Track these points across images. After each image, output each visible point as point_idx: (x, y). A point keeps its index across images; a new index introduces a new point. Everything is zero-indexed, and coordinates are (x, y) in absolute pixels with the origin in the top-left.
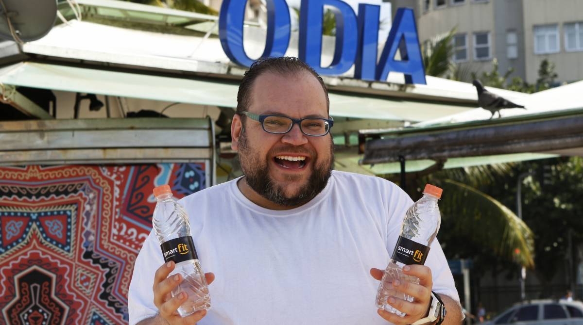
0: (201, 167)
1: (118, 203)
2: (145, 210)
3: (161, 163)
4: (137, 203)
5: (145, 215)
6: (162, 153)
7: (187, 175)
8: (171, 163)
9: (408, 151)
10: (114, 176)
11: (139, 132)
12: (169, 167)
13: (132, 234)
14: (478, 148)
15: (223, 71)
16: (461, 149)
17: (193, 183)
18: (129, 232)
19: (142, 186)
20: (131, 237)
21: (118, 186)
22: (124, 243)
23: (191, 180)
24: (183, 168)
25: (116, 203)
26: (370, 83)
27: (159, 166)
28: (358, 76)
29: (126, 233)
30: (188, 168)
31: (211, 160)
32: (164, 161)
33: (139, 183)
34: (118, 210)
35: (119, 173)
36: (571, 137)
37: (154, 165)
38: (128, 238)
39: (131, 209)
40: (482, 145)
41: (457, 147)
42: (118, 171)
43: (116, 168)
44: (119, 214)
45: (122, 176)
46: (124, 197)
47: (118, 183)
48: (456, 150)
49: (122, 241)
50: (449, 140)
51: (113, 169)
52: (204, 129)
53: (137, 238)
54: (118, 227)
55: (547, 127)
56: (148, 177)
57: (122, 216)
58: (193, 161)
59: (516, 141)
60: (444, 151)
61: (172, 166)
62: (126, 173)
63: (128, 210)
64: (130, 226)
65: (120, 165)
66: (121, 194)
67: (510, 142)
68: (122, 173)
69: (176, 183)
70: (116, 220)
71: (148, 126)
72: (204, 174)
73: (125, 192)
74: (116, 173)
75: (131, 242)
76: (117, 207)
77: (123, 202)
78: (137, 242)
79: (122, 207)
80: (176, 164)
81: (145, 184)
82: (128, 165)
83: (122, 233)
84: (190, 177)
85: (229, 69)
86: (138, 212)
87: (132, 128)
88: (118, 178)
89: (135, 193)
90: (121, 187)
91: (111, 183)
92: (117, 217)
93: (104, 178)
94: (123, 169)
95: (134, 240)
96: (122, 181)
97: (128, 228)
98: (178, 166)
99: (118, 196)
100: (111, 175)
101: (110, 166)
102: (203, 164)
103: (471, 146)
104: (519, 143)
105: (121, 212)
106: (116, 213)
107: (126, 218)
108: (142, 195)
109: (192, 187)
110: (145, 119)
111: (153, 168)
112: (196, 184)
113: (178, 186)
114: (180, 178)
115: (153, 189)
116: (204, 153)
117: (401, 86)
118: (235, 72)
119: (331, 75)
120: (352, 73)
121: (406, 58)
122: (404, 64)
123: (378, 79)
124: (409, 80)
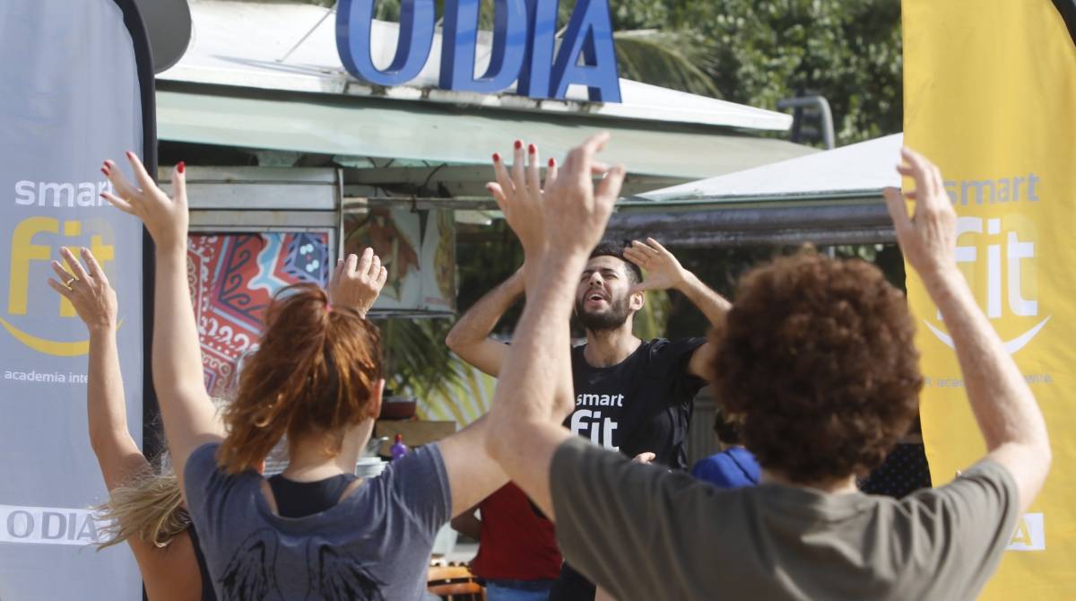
0: (321, 238)
1: (206, 289)
2: (244, 300)
3: (268, 233)
4: (233, 289)
5: (243, 308)
6: (270, 218)
7: (304, 250)
8: (281, 233)
9: (637, 233)
10: (201, 250)
11: (237, 186)
12: (279, 238)
13: (226, 334)
14: (736, 235)
15: (339, 90)
16: (712, 236)
17: (311, 262)
18: (222, 331)
19: (240, 265)
20: (224, 339)
21: (207, 264)
22: (215, 347)
23: (309, 258)
24: (297, 241)
25: (203, 289)
26: (539, 102)
27: (264, 236)
28: (523, 91)
29: (217, 333)
30: (305, 241)
31: (337, 229)
32: (272, 230)
33: (237, 260)
34: (205, 299)
35: (207, 246)
36: (862, 230)
37: (257, 235)
38: (220, 341)
39: (224, 298)
40: (741, 233)
41: (707, 234)
42: (206, 242)
43: (203, 238)
44: (207, 305)
45: (212, 250)
46: (215, 280)
47: (207, 260)
48: (705, 237)
49: (211, 344)
50: (696, 222)
51: (199, 240)
52: (329, 184)
53: (232, 340)
54: (205, 323)
55: (831, 214)
56: (248, 252)
57: (211, 308)
58: (311, 230)
59: (789, 230)
60: (689, 237)
61: (283, 237)
62: (218, 246)
63: (220, 300)
64: (222, 322)
65: (210, 235)
66: (211, 276)
67: (781, 231)
68: (213, 245)
69: (289, 262)
70: (203, 314)
71: (251, 179)
72: (327, 249)
73: (217, 273)
74: (203, 246)
75: (224, 347)
76: (205, 294)
77: (213, 288)
78: (232, 347)
79: (211, 295)
80: (288, 234)
81: (245, 261)
82: (221, 235)
83: (212, 333)
84: (308, 253)
85: (347, 87)
86: (234, 302)
87: (228, 181)
88: (206, 253)
89: (230, 276)
90: (211, 266)
91: (197, 260)
92: (205, 309)
94: (214, 240)
95: (228, 343)
96: (213, 257)
97: (220, 326)
98: (292, 237)
99: (206, 280)
100: (197, 248)
102: (326, 235)
103: (726, 233)
104: (792, 233)
105: (211, 302)
106: (203, 304)
107: (217, 311)
108: (242, 281)
109: (310, 268)
110: (247, 169)
111: (256, 239)
112: (316, 264)
113: (291, 267)
114: (293, 255)
115: (255, 271)
116: (328, 219)
117: (582, 104)
118: (356, 90)
119: (486, 92)
120: (514, 86)
121: (591, 61)
122: (591, 70)
123: (552, 95)
124: (595, 96)
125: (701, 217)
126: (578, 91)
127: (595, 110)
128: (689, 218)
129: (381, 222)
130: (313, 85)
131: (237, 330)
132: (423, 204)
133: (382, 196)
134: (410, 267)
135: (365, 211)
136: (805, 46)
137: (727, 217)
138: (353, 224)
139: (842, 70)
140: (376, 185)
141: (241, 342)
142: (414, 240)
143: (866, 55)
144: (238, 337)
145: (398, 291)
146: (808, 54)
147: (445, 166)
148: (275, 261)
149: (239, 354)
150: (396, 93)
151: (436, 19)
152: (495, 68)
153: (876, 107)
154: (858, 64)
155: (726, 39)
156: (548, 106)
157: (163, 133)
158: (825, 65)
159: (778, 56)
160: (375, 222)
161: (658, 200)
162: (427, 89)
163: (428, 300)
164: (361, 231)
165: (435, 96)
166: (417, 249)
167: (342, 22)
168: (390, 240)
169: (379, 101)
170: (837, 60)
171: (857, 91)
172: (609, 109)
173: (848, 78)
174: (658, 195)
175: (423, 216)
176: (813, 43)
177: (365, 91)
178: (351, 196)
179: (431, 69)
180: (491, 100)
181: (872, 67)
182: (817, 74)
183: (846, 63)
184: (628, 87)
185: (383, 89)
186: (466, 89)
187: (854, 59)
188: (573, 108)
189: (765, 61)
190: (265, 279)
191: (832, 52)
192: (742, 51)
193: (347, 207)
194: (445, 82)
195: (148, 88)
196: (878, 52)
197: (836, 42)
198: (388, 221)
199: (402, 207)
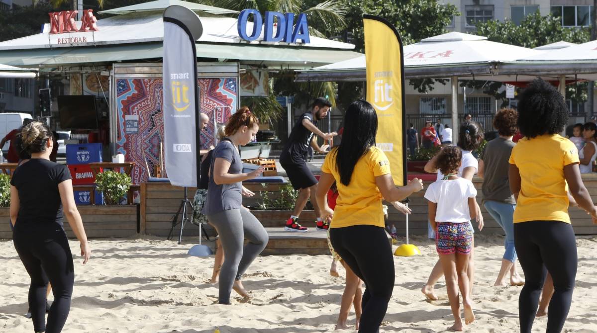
0: (234, 80)
2: (215, 95)
3: (221, 78)
4: (213, 92)
5: (215, 97)
6: (221, 75)
8: (224, 78)
9: (312, 78)
11: (213, 67)
15: (238, 42)
20: (211, 104)
24: (228, 80)
25: (205, 92)
26: (289, 43)
28: (285, 41)
30: (230, 80)
31: (238, 77)
33: (213, 85)
37: (219, 79)
41: (328, 78)
45: (208, 83)
52: (236, 66)
54: (206, 101)
56: (216, 83)
58: (232, 78)
60: (324, 79)
61: (225, 80)
62: (209, 81)
63: (209, 95)
64: (210, 100)
65: (207, 79)
66: (207, 89)
71: (217, 65)
72: (236, 82)
73: (209, 88)
75: (211, 106)
77: (208, 92)
78: (213, 106)
79: (207, 94)
81: (215, 85)
82: (210, 79)
83: (208, 103)
84: (231, 83)
85: (240, 41)
86: (213, 95)
87: (211, 66)
88: (206, 83)
89: (212, 89)
90: (207, 86)
91: (204, 85)
92: (206, 97)
93: (202, 83)
94: (208, 80)
100: (204, 82)
101: (203, 79)
102: (235, 79)
103: (332, 78)
107: (209, 98)
108: (215, 90)
109: (232, 87)
110: (216, 63)
111: (218, 80)
112: (233, 86)
113: (227, 87)
114: (227, 84)
115: (218, 87)
116: (236, 75)
117: (300, 43)
118: (242, 42)
119: (276, 41)
120: (283, 39)
121: (302, 33)
122: (302, 35)
123: (292, 42)
124: (303, 41)
125: (327, 74)
126: (299, 40)
127: (303, 45)
128: (324, 75)
129: (249, 74)
130: (232, 41)
131: (214, 102)
132: (260, 70)
133: (250, 68)
134: (257, 85)
135: (245, 72)
136: (383, 6)
137: (333, 74)
138: (242, 75)
139: (394, 13)
140: (248, 65)
141: (215, 105)
142: (258, 79)
143: (403, 8)
144: (214, 104)
145: (254, 91)
146: (384, 8)
147: (263, 61)
148: (223, 86)
149: (214, 108)
150: (253, 42)
151: (263, 23)
152: (277, 36)
153: (406, 25)
154: (399, 11)
155: (358, 4)
156: (291, 44)
157: (198, 55)
158: (389, 11)
159: (374, 9)
160: (248, 74)
161: (317, 70)
162: (260, 41)
163: (262, 93)
164: (244, 77)
165: (263, 43)
166: (258, 81)
167: (239, 24)
168: (252, 78)
169: (248, 44)
170: (393, 10)
171: (399, 20)
172: (307, 45)
173: (396, 15)
174: (317, 69)
175: (260, 73)
176: (385, 5)
177: (245, 42)
178: (242, 68)
179: (262, 36)
180: (277, 43)
181: (404, 12)
182: (387, 14)
183: (396, 11)
184: (312, 38)
185: (249, 42)
186: (271, 41)
187: (399, 10)
188: (298, 45)
189: (370, 11)
190: (220, 90)
191: (391, 7)
192: (363, 8)
193: (241, 71)
194: (265, 39)
195: (194, 42)
196: (406, 7)
197: (393, 4)
198: (251, 74)
199: (254, 71)
